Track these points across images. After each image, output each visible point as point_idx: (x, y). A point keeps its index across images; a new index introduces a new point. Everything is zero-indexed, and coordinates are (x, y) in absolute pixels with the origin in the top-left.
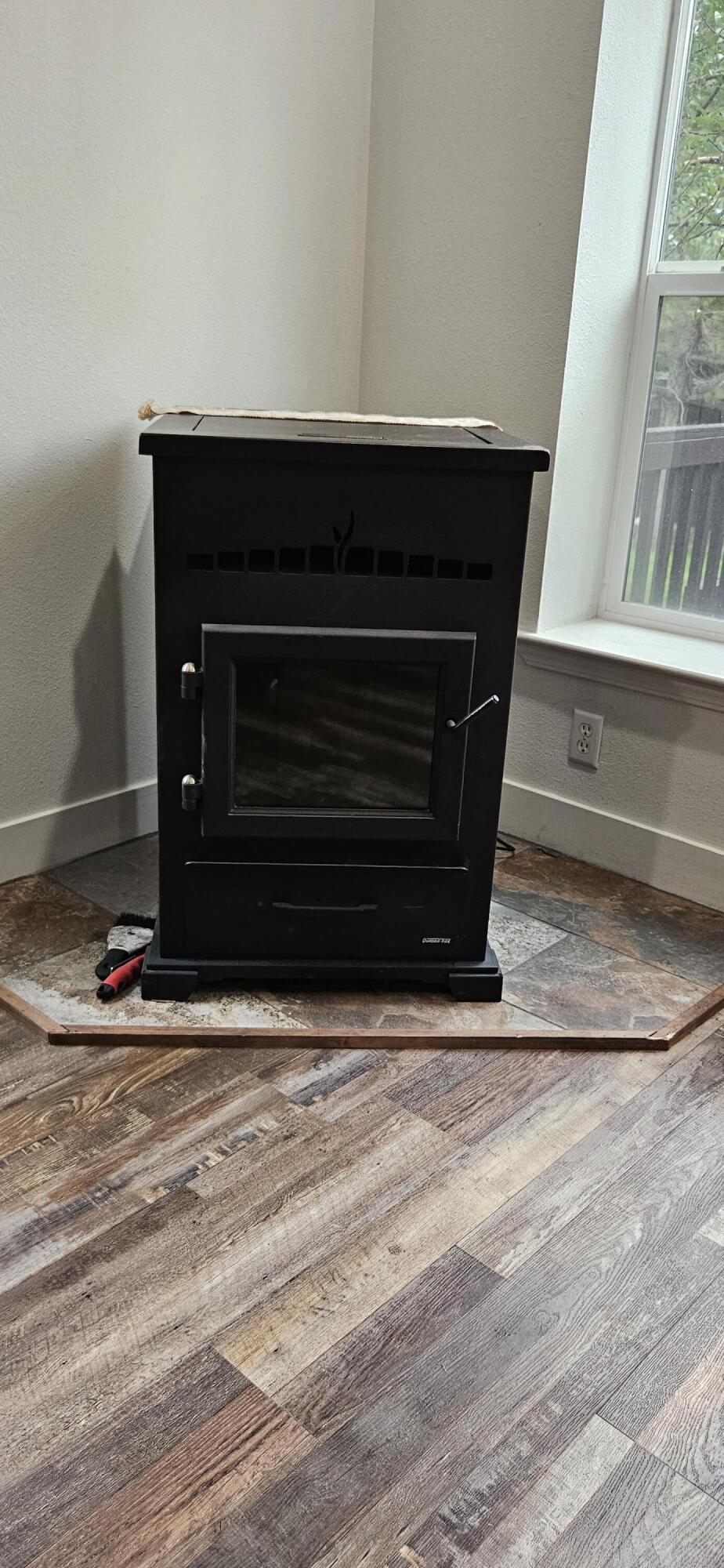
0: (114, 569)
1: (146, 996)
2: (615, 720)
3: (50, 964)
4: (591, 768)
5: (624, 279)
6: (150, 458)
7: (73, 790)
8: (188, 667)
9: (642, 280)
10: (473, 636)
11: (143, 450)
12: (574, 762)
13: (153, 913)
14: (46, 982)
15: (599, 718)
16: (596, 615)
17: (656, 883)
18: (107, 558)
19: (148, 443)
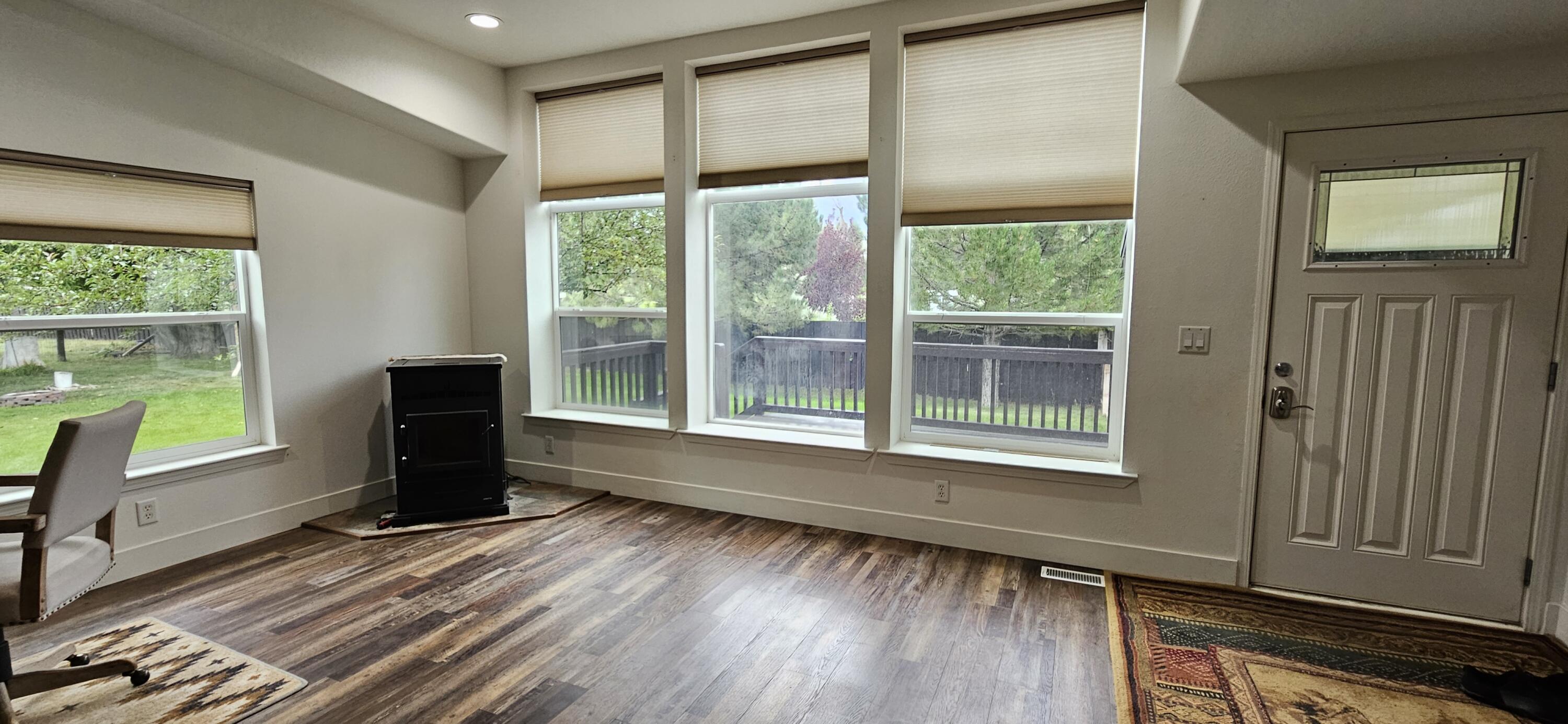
0: (382, 406)
1: (394, 527)
2: (557, 437)
3: (361, 525)
4: (552, 453)
5: (547, 311)
6: (389, 373)
7: (368, 479)
8: (403, 426)
9: (554, 313)
10: (487, 411)
11: (387, 371)
12: (547, 452)
13: (396, 509)
14: (360, 528)
15: (552, 437)
16: (555, 408)
17: (574, 485)
18: (379, 404)
19: (388, 369)
